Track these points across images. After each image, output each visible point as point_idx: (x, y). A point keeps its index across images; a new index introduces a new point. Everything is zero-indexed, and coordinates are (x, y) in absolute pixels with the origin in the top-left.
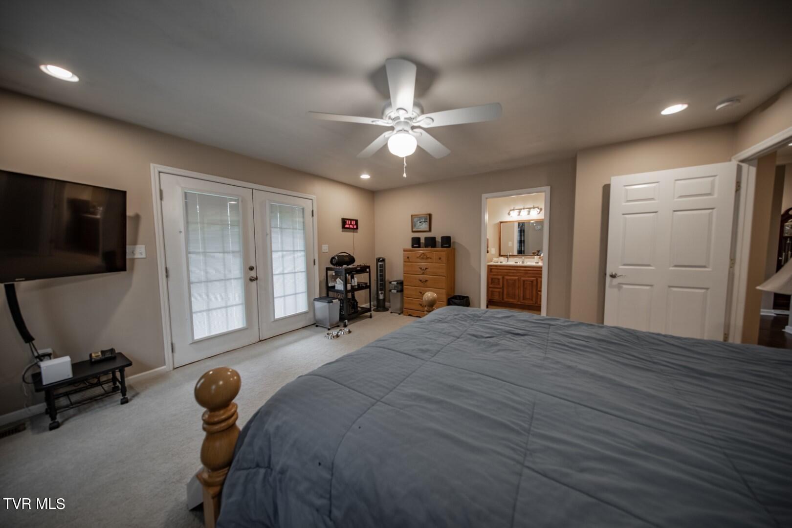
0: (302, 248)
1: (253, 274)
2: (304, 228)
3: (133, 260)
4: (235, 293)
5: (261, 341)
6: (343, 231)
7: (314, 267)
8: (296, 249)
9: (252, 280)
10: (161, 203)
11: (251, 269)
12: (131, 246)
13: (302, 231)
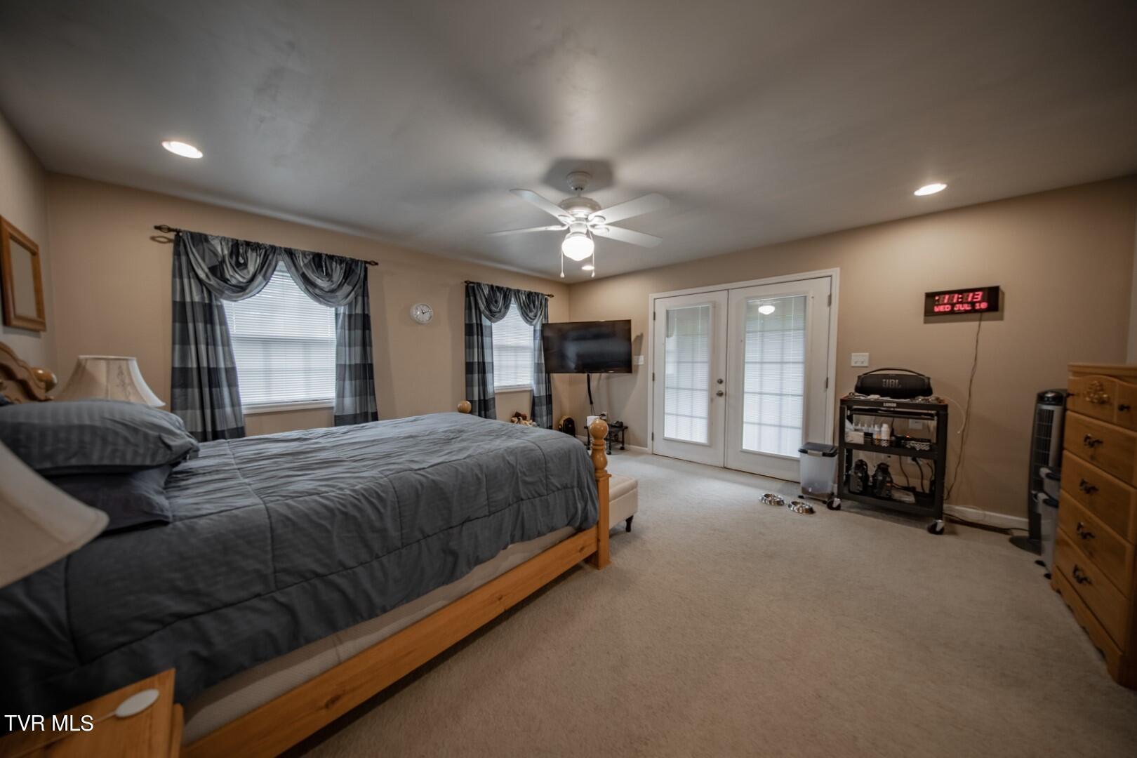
0: (800, 358)
1: (722, 388)
2: (805, 326)
3: (638, 366)
4: (700, 405)
5: (725, 468)
6: (926, 322)
7: (826, 391)
8: (786, 359)
9: (720, 394)
10: (654, 324)
11: (721, 382)
12: (637, 357)
13: (801, 332)
